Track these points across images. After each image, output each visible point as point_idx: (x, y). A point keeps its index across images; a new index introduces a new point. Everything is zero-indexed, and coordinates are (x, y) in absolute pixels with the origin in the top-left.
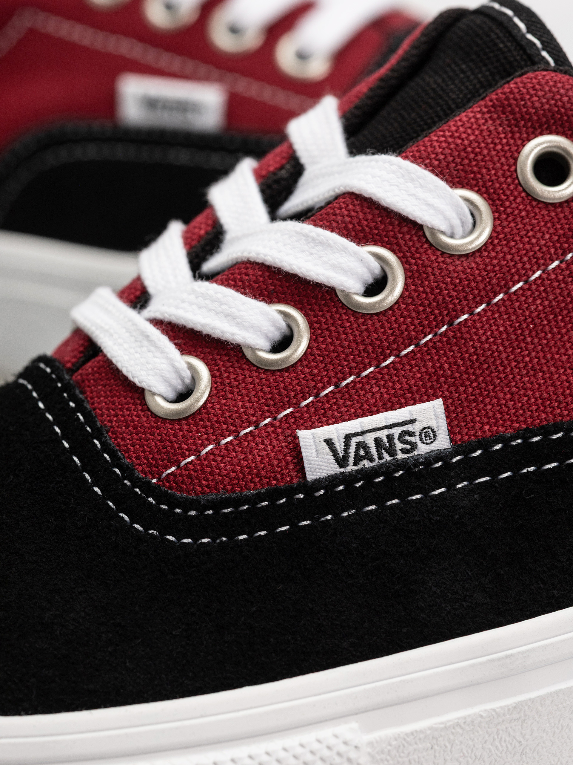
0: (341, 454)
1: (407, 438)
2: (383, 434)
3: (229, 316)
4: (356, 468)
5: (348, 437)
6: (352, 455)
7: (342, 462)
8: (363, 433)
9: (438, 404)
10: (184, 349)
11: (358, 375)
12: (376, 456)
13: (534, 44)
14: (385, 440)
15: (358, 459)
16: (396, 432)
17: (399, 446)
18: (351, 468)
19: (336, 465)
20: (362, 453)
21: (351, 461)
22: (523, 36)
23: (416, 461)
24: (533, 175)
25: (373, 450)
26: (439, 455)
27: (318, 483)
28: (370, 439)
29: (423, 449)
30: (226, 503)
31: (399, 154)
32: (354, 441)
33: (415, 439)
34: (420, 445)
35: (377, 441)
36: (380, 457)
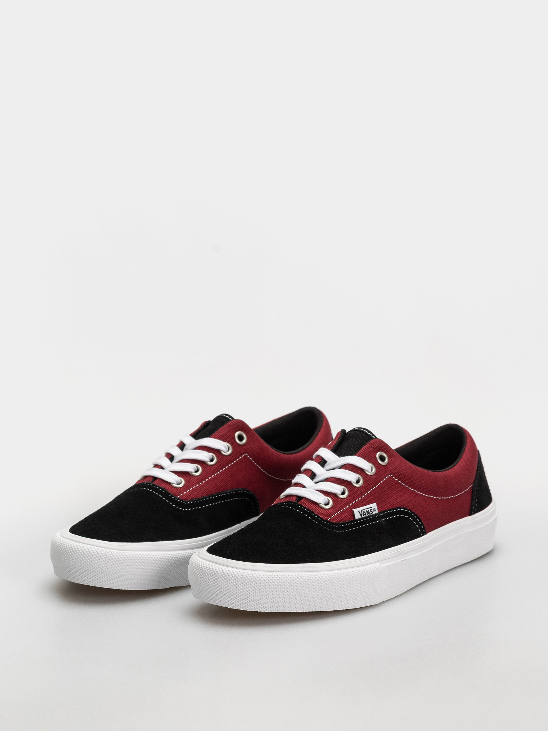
0: (361, 514)
1: (371, 511)
2: (367, 510)
3: (334, 488)
4: (364, 517)
5: (362, 510)
6: (363, 514)
7: (361, 515)
8: (364, 510)
9: (375, 504)
10: (326, 496)
11: (365, 495)
12: (367, 514)
13: (371, 435)
14: (368, 511)
15: (364, 515)
16: (369, 509)
17: (370, 512)
18: (362, 517)
19: (360, 516)
20: (364, 513)
21: (363, 515)
22: (368, 433)
23: (372, 516)
24: (379, 459)
25: (366, 513)
26: (377, 514)
27: (358, 520)
28: (365, 511)
29: (374, 513)
30: (343, 524)
31: (355, 455)
32: (363, 511)
33: (372, 511)
34: (373, 512)
35: (367, 511)
36: (367, 515)
